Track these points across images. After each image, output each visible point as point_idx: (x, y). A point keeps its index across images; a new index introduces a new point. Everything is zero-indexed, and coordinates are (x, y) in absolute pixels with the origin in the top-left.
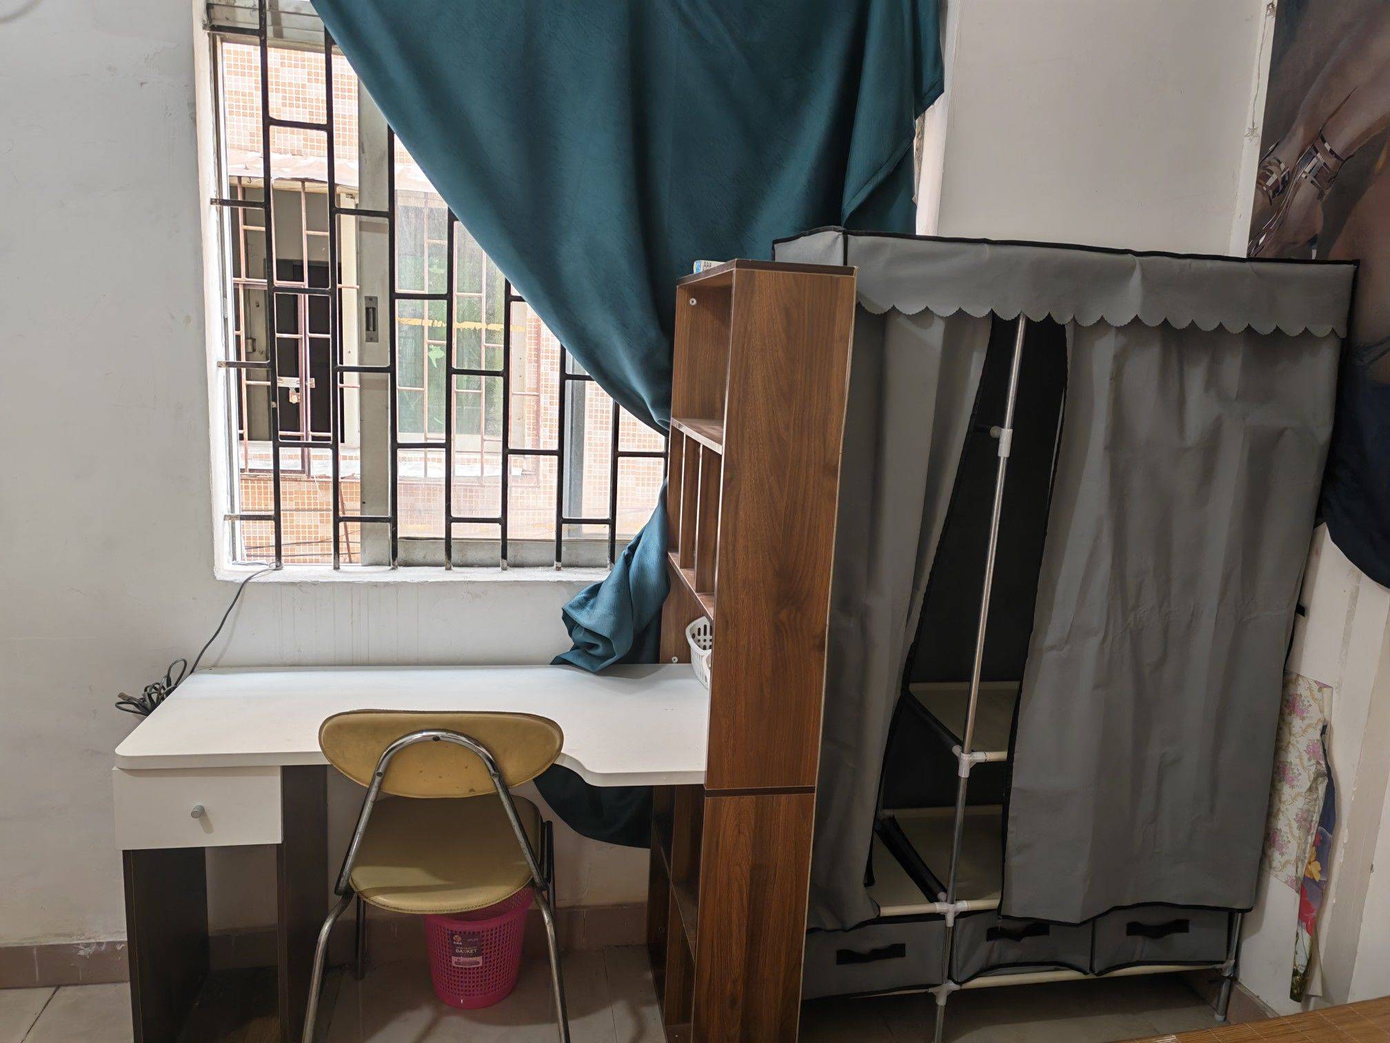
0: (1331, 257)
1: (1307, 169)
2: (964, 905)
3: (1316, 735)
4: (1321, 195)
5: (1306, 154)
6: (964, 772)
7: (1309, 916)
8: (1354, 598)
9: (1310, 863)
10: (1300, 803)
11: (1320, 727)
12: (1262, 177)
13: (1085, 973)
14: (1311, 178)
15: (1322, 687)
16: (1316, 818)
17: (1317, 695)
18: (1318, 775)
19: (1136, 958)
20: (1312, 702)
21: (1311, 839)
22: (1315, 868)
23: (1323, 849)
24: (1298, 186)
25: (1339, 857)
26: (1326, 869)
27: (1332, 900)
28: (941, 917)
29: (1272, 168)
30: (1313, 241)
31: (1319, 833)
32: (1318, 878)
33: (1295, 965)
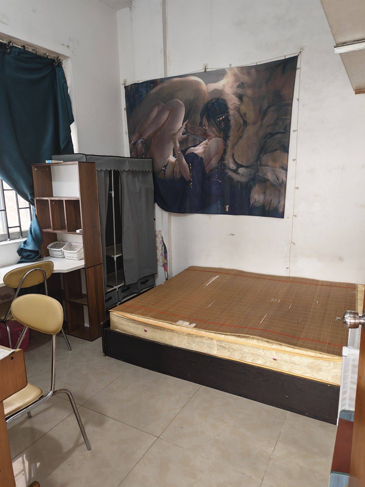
0: (147, 158)
1: (140, 141)
2: (119, 286)
3: (161, 239)
4: (143, 146)
5: (139, 138)
6: (115, 259)
7: (166, 269)
8: (162, 215)
9: (164, 261)
10: (161, 252)
11: (161, 238)
12: (130, 142)
13: (137, 293)
14: (140, 143)
15: (160, 231)
16: (163, 253)
17: (159, 233)
18: (162, 246)
19: (143, 288)
20: (159, 234)
21: (163, 257)
22: (165, 261)
23: (166, 257)
24: (138, 144)
25: (168, 258)
26: (167, 261)
27: (168, 265)
28: (116, 289)
29: (132, 140)
30: (143, 154)
31: (165, 255)
32: (166, 262)
33: (166, 278)
